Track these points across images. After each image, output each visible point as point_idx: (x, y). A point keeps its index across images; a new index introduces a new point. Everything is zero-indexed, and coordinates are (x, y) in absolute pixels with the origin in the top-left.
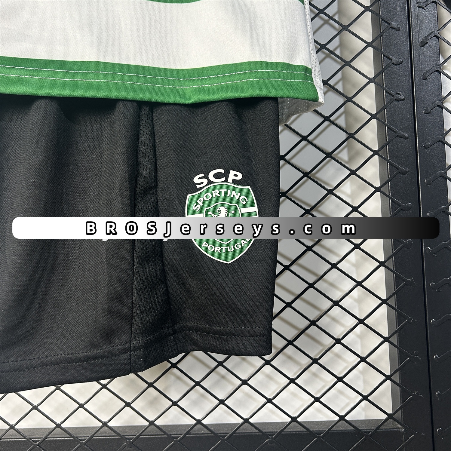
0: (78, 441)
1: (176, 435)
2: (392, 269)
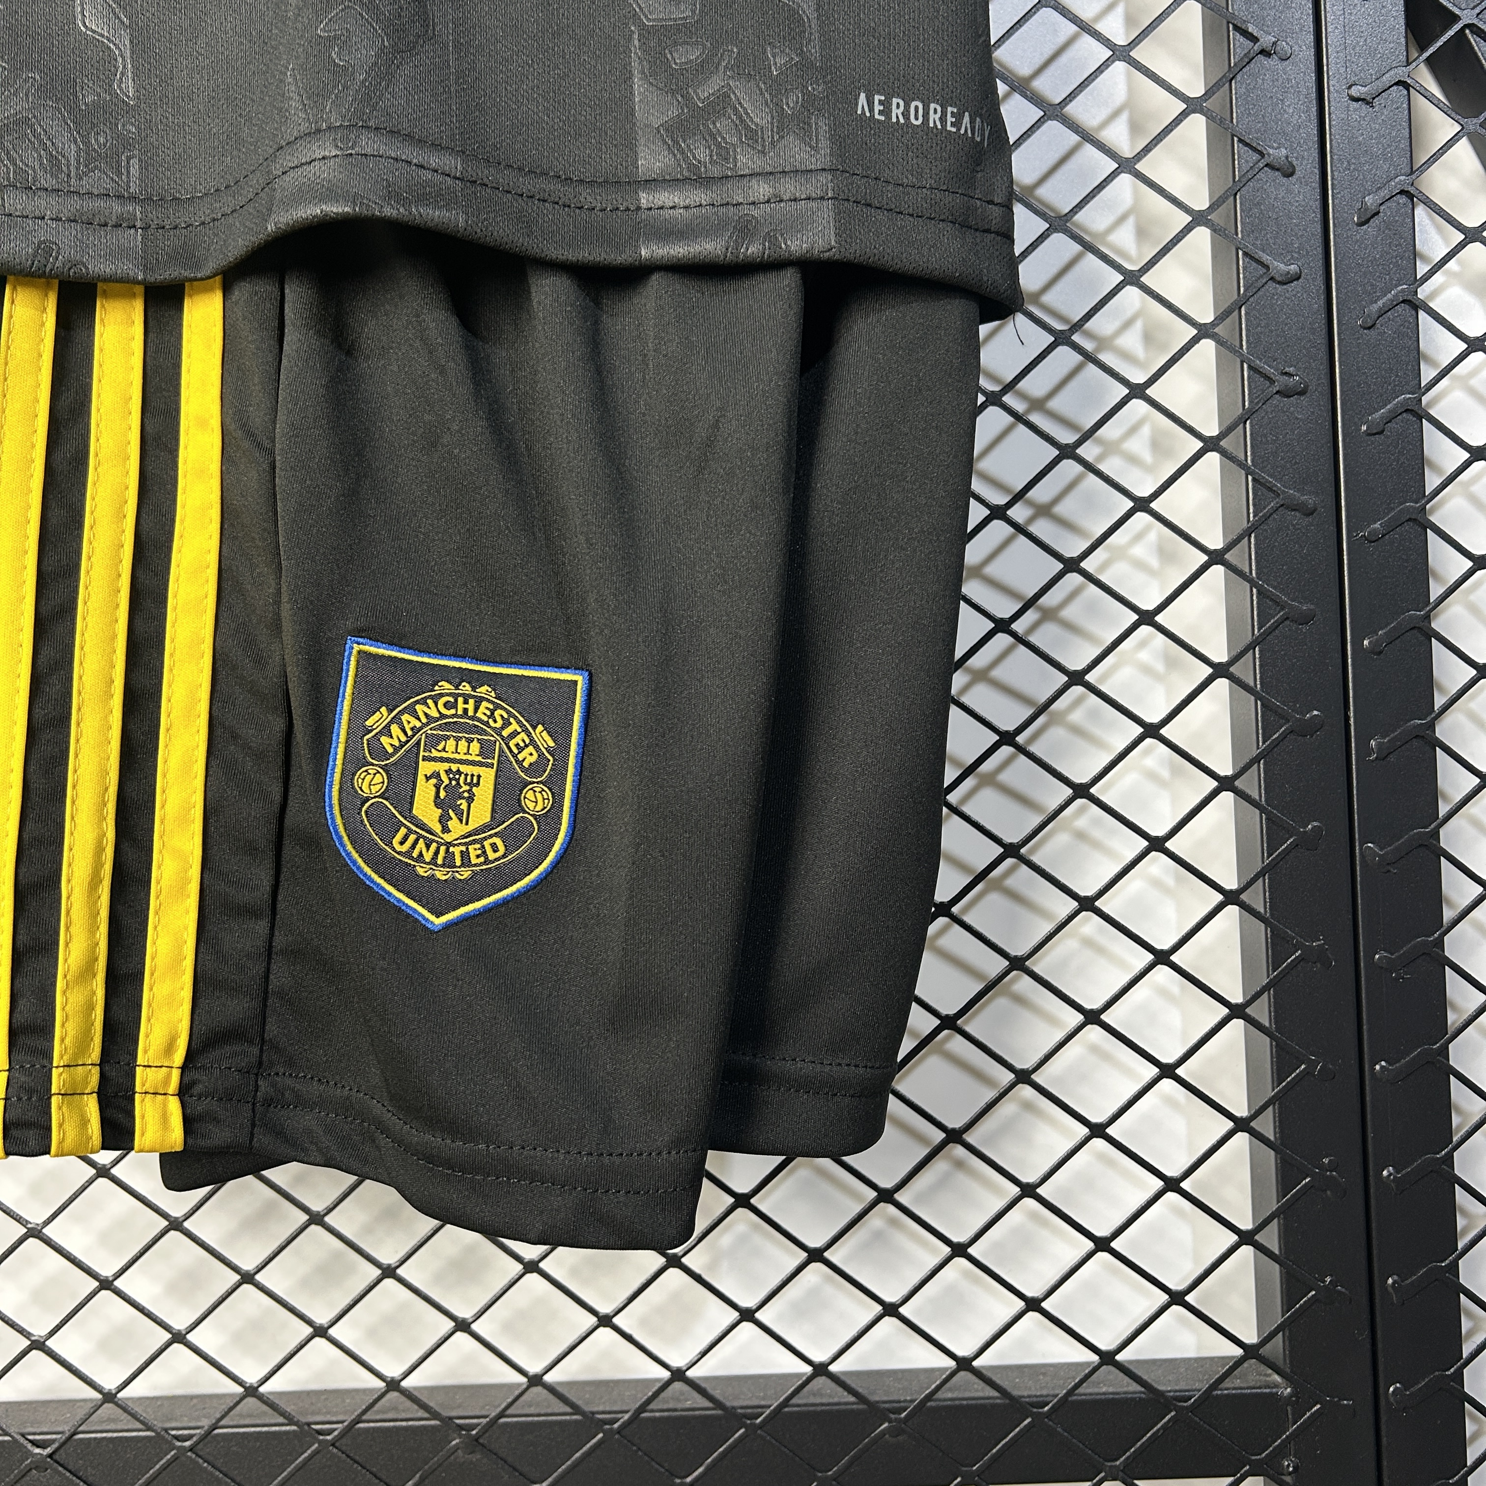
0: (311, 1435)
1: (610, 1413)
2: (1262, 911)
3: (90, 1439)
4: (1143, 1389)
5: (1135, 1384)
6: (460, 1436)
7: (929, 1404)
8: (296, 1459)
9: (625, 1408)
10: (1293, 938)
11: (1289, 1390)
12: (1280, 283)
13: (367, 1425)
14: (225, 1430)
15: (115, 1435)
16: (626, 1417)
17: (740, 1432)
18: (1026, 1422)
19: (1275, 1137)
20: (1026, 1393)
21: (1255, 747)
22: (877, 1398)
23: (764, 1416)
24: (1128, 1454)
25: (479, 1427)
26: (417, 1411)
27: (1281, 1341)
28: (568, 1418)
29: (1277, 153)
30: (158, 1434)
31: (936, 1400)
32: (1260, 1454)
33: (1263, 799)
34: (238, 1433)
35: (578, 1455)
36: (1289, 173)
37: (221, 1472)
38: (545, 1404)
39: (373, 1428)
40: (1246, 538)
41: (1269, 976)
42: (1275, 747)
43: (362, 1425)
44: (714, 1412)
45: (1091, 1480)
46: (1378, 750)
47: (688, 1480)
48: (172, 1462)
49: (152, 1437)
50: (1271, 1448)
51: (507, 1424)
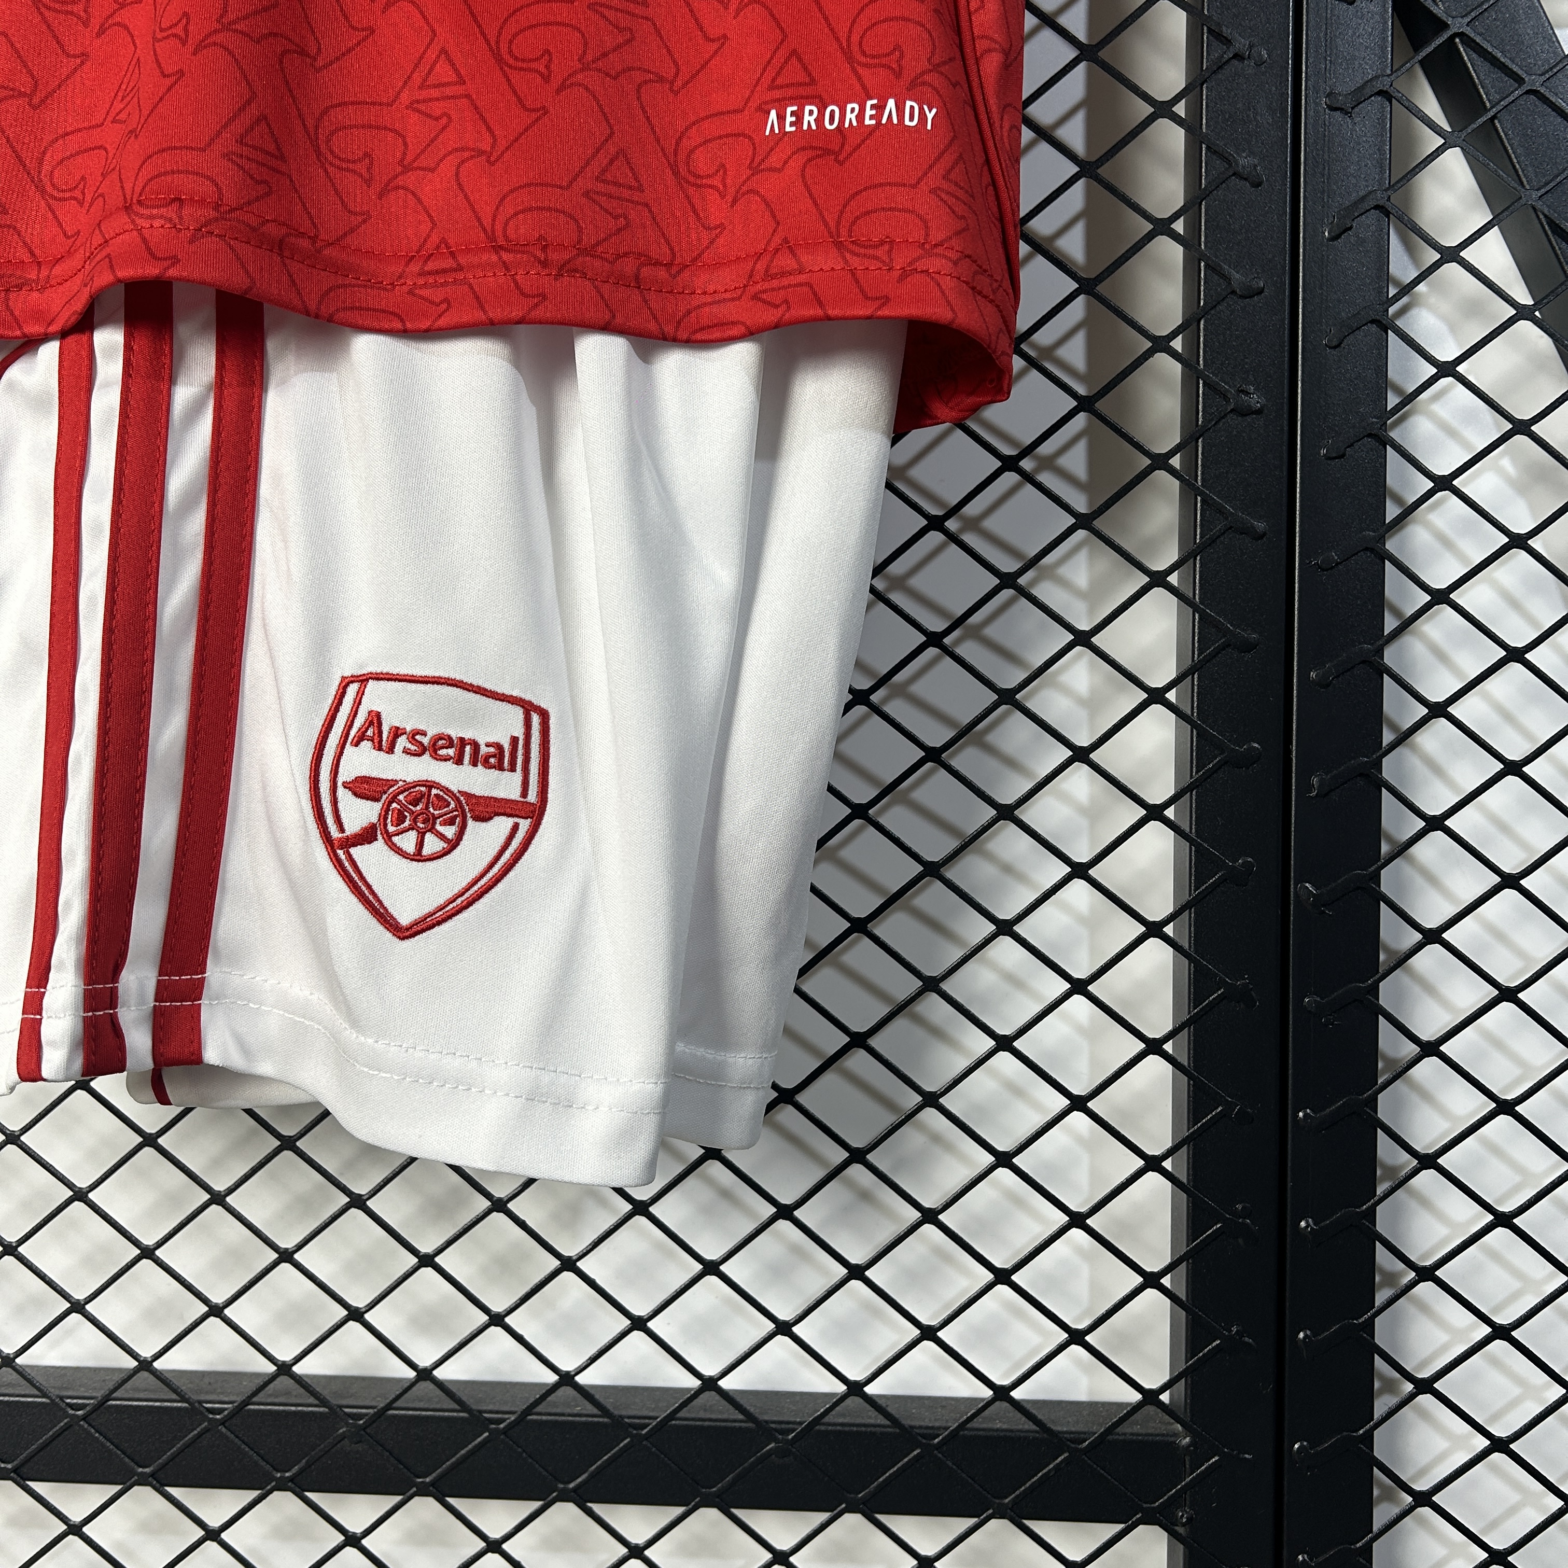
0: (202, 1413)
1: (497, 1412)
2: (1187, 946)
4: (1037, 1429)
5: (1031, 1423)
6: (347, 1424)
7: (817, 1428)
8: (186, 1436)
9: (513, 1409)
10: (1217, 975)
11: (1188, 1439)
12: (1243, 297)
13: (256, 1407)
14: (118, 1402)
15: (12, 1399)
16: (513, 1418)
17: (626, 1442)
18: (915, 1453)
19: (1188, 1179)
20: (918, 1424)
21: (1189, 777)
22: (766, 1418)
23: (651, 1426)
24: (1018, 1492)
25: (367, 1417)
26: (307, 1398)
27: (1183, 1389)
28: (455, 1414)
29: (1245, 162)
30: (53, 1401)
31: (824, 1424)
32: (1155, 1503)
33: (1193, 830)
34: (130, 1406)
35: (463, 1452)
36: (1257, 183)
37: (112, 1443)
38: (436, 1400)
39: (262, 1411)
40: (1192, 560)
41: (1189, 1013)
42: (1208, 777)
43: (252, 1407)
44: (601, 1420)
45: (978, 1516)
46: (1319, 787)
47: (572, 1485)
48: (65, 1430)
49: (47, 1404)
50: (1166, 1498)
51: (395, 1416)
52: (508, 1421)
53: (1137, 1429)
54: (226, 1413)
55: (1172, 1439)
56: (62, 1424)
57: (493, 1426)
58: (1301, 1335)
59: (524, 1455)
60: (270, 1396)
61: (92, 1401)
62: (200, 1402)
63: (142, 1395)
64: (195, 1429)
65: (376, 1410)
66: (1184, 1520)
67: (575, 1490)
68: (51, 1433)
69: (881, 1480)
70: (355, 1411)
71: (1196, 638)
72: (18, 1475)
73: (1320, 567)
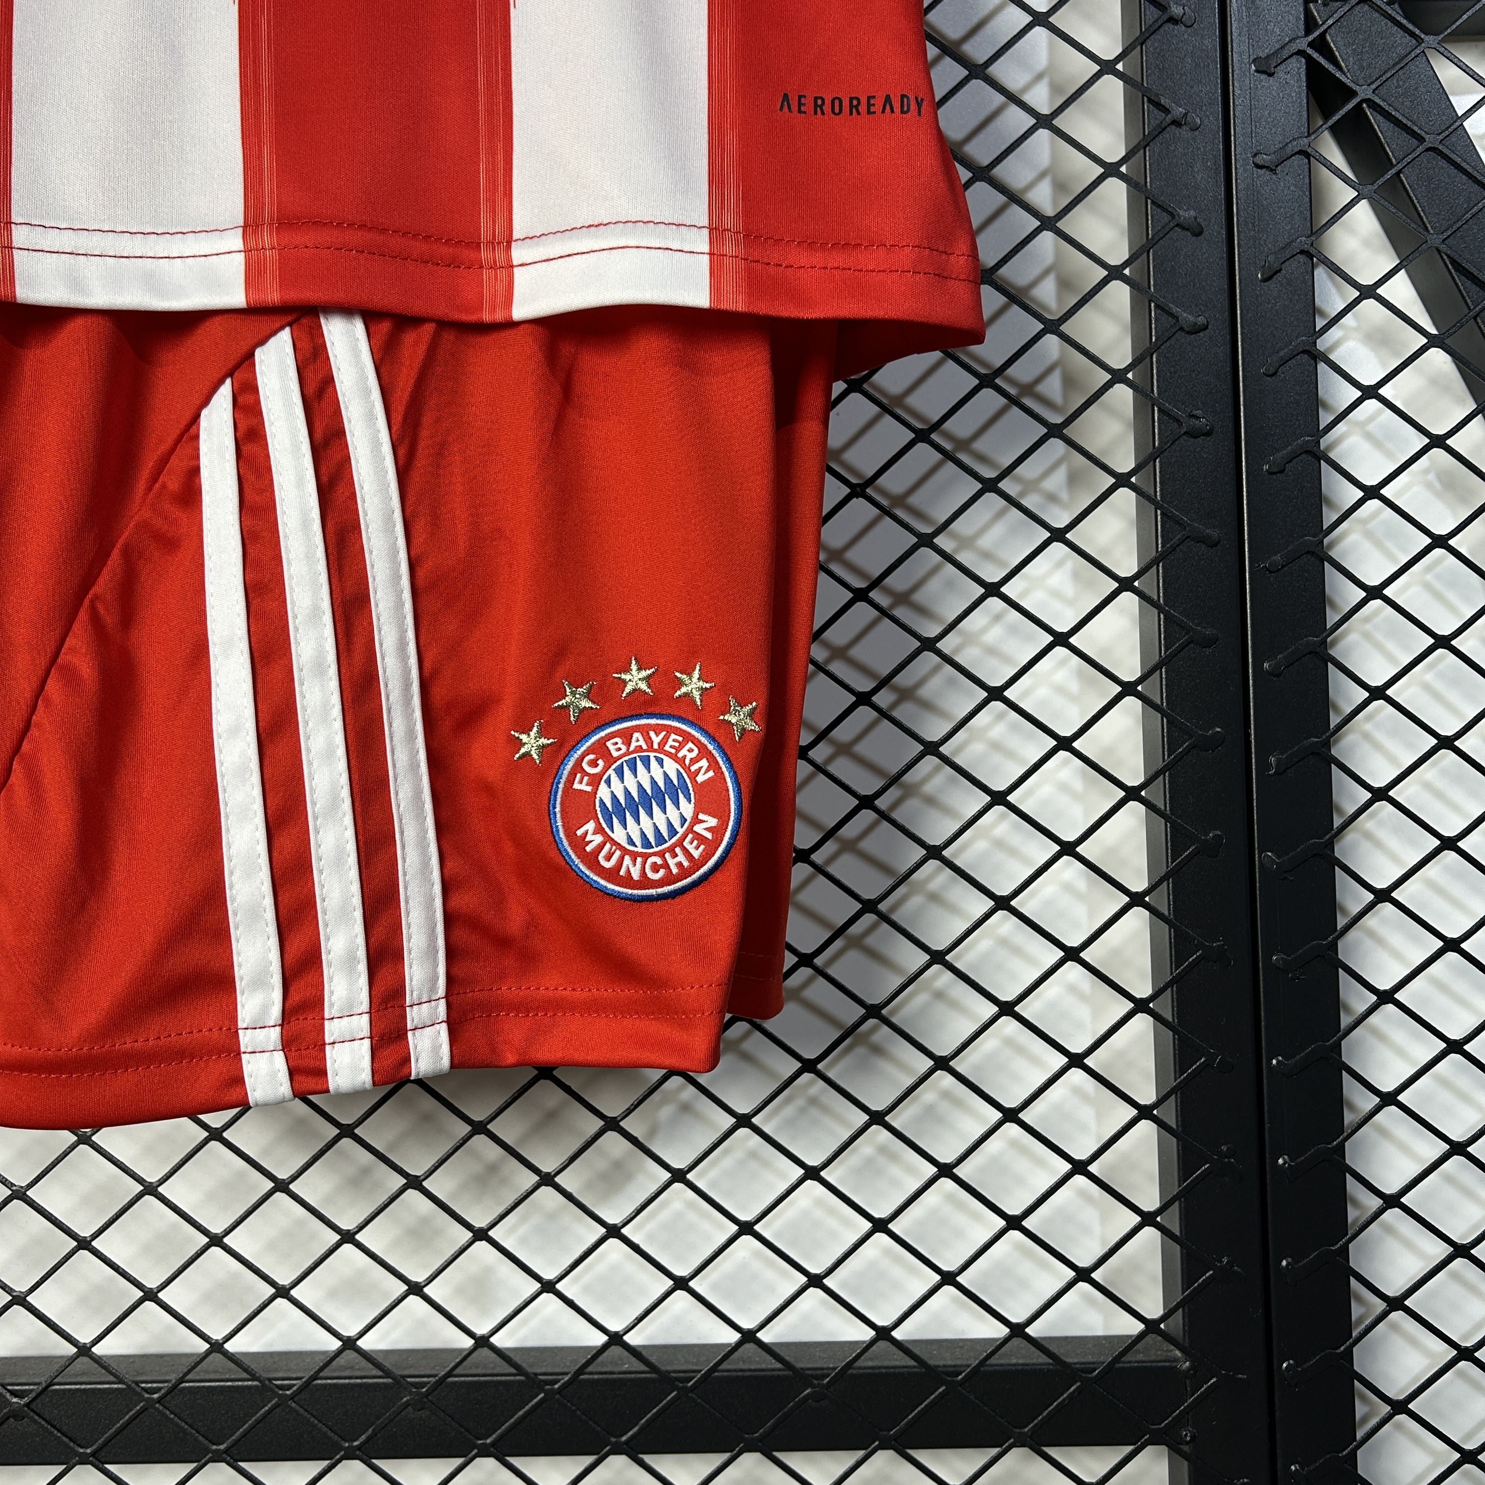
0: (272, 1390)
1: (551, 1374)
2: (1166, 913)
3: (64, 1390)
4: (1051, 1361)
5: (1044, 1357)
6: (411, 1393)
7: (850, 1371)
8: (257, 1412)
9: (565, 1370)
10: (1195, 939)
11: (1187, 1364)
12: (1189, 333)
13: (324, 1381)
14: (191, 1384)
15: (89, 1386)
16: (567, 1378)
17: (673, 1395)
18: (941, 1390)
19: (1177, 1125)
20: (941, 1363)
21: (1161, 760)
22: (802, 1365)
23: (695, 1379)
24: (1036, 1421)
25: (429, 1385)
26: (372, 1370)
27: (1181, 1318)
28: (512, 1378)
29: (1186, 214)
30: (129, 1386)
31: (855, 1368)
32: (1161, 1424)
33: (1168, 809)
34: (204, 1387)
35: (521, 1413)
36: (1198, 232)
37: (186, 1423)
38: (492, 1365)
39: (330, 1384)
40: (1155, 567)
41: (1172, 974)
42: (1180, 760)
43: (319, 1382)
44: (648, 1375)
45: (1000, 1446)
46: (1276, 765)
47: (624, 1438)
48: (141, 1413)
49: (124, 1389)
50: (1170, 1419)
51: (455, 1383)
52: (562, 1381)
53: (1140, 1357)
54: (295, 1388)
55: (1174, 1364)
56: (138, 1408)
57: (549, 1387)
58: (1284, 1263)
59: (578, 1413)
60: (334, 1371)
61: (166, 1384)
62: (270, 1380)
63: (213, 1377)
64: (266, 1406)
65: (437, 1378)
66: (1188, 1439)
67: (626, 1443)
68: (127, 1417)
69: (910, 1417)
70: (417, 1380)
71: (1162, 636)
72: (97, 1459)
73: (1267, 570)
